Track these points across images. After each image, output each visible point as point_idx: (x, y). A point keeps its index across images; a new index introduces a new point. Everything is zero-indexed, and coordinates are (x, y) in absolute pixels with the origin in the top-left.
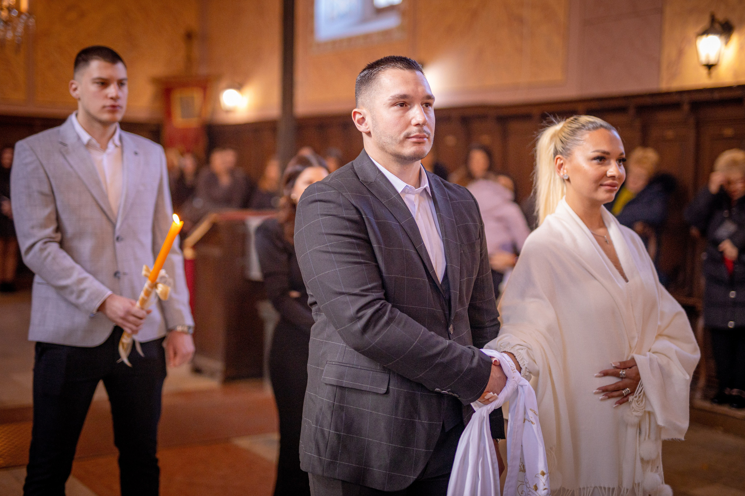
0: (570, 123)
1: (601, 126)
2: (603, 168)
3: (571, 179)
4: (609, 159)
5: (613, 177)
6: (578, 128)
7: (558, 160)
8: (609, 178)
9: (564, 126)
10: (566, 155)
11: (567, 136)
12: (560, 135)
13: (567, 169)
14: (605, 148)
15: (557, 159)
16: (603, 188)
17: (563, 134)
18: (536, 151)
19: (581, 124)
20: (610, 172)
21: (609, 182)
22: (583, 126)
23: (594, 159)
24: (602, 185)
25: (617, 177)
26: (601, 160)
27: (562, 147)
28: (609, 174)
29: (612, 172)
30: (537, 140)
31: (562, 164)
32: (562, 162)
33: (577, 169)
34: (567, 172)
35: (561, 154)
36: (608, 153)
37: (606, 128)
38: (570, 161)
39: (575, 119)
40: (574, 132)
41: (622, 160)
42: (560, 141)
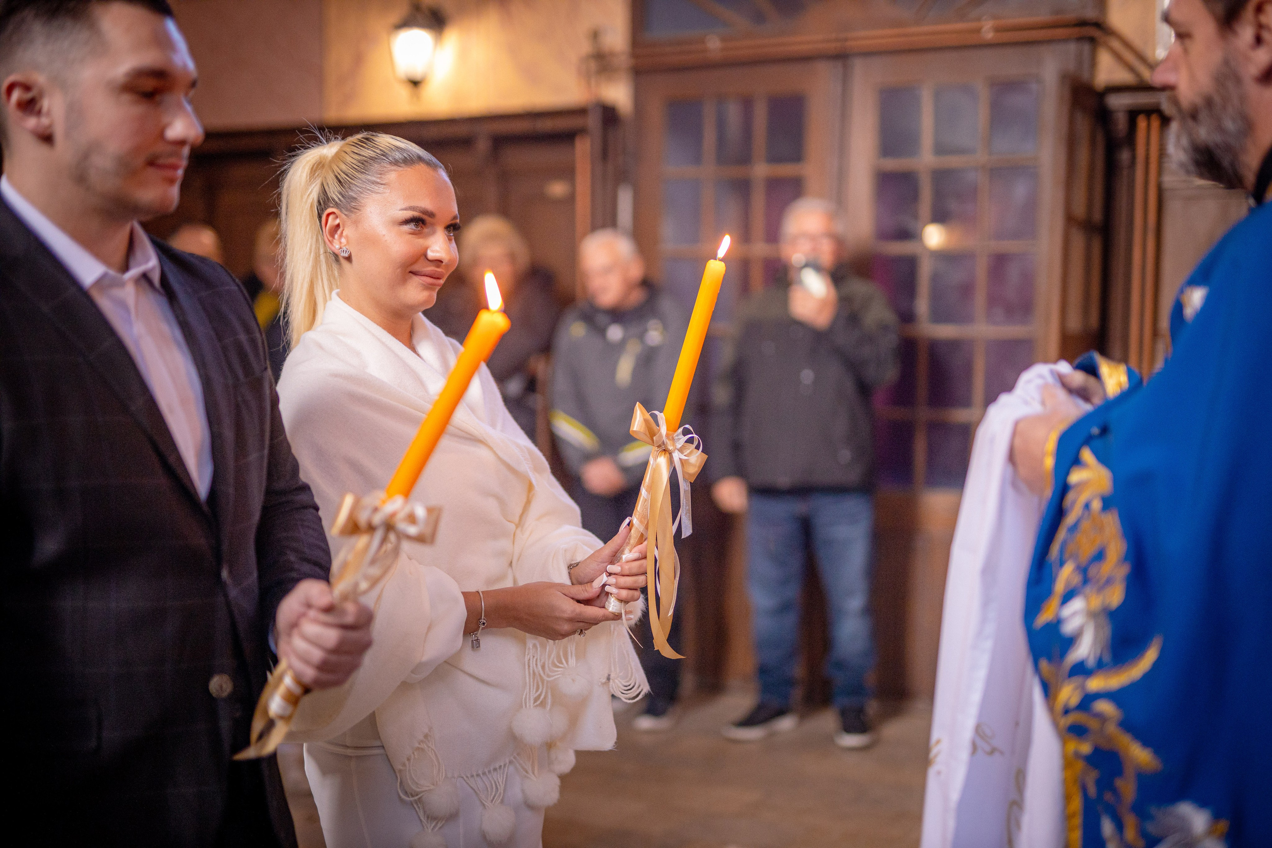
0: (355, 145)
1: (420, 159)
2: (420, 242)
3: (354, 258)
4: (433, 225)
5: (438, 262)
6: (372, 158)
7: (331, 217)
8: (429, 262)
9: (342, 151)
10: (347, 210)
11: (351, 171)
12: (335, 168)
13: (347, 237)
14: (426, 203)
15: (328, 215)
16: (417, 280)
17: (344, 167)
18: (279, 195)
19: (381, 150)
20: (433, 251)
21: (430, 269)
22: (384, 155)
23: (407, 222)
24: (414, 273)
25: (445, 262)
26: (417, 226)
27: (340, 193)
28: (431, 254)
29: (437, 252)
30: (285, 172)
31: (338, 226)
32: (338, 221)
33: (370, 240)
34: (348, 242)
35: (337, 205)
36: (431, 215)
37: (428, 163)
38: (356, 223)
39: (367, 139)
40: (364, 165)
41: (454, 229)
42: (335, 180)
